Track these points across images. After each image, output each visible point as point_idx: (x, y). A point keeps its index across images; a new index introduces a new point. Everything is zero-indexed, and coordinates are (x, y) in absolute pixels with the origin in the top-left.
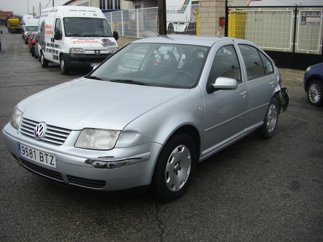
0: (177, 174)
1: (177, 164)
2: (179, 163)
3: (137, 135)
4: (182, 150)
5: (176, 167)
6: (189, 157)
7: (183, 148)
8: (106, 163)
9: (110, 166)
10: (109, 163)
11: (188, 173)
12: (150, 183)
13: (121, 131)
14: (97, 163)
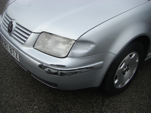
0: (125, 74)
1: (126, 67)
2: (128, 66)
3: (92, 46)
4: (133, 56)
5: (125, 69)
6: (137, 61)
7: (134, 55)
8: (56, 71)
9: (60, 74)
10: (59, 72)
11: (134, 72)
12: (100, 86)
13: (76, 41)
14: (49, 70)
